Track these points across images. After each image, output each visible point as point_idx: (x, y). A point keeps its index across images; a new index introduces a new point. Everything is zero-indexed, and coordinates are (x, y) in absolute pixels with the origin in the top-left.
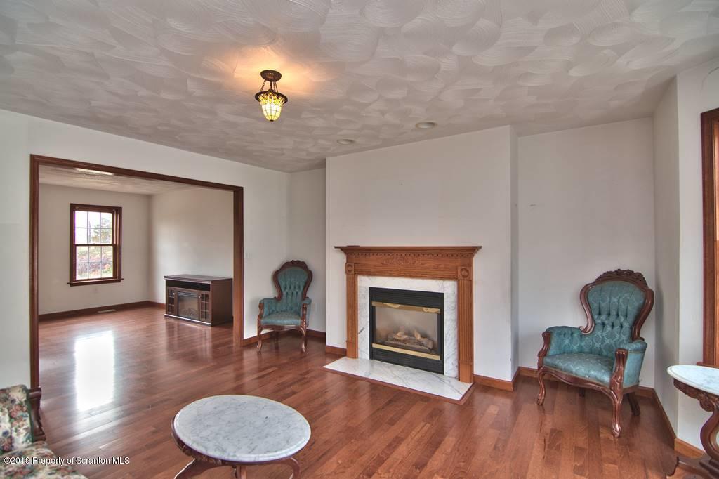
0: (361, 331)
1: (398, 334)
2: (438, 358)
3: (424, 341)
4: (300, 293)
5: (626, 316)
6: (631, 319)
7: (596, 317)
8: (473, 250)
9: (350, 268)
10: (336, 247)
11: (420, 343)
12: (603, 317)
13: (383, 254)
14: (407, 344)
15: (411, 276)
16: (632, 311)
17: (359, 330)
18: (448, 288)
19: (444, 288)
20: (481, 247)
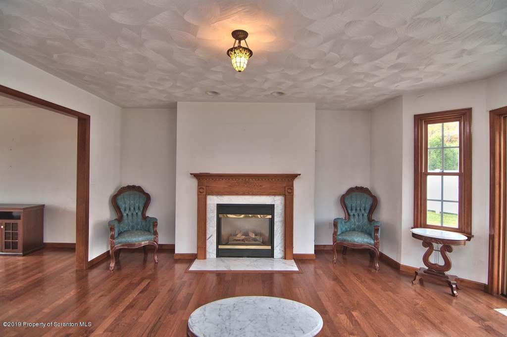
0: (209, 238)
1: (238, 236)
2: (269, 247)
3: (258, 238)
4: (140, 214)
5: (365, 210)
6: (367, 211)
7: (350, 211)
8: (295, 176)
9: (201, 190)
10: (191, 174)
11: (255, 240)
12: (354, 211)
13: (231, 179)
14: (246, 242)
15: (253, 194)
16: (368, 207)
17: (208, 236)
18: (277, 202)
19: (275, 201)
20: (300, 175)
